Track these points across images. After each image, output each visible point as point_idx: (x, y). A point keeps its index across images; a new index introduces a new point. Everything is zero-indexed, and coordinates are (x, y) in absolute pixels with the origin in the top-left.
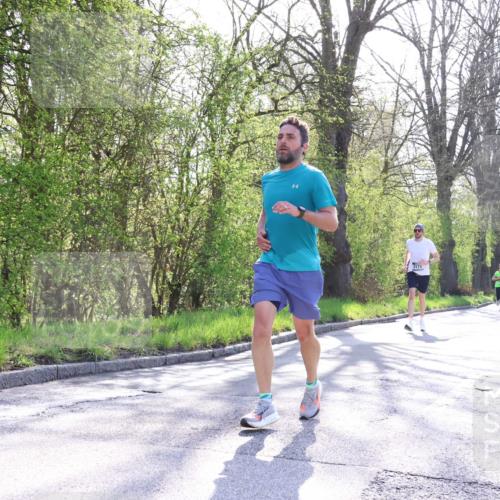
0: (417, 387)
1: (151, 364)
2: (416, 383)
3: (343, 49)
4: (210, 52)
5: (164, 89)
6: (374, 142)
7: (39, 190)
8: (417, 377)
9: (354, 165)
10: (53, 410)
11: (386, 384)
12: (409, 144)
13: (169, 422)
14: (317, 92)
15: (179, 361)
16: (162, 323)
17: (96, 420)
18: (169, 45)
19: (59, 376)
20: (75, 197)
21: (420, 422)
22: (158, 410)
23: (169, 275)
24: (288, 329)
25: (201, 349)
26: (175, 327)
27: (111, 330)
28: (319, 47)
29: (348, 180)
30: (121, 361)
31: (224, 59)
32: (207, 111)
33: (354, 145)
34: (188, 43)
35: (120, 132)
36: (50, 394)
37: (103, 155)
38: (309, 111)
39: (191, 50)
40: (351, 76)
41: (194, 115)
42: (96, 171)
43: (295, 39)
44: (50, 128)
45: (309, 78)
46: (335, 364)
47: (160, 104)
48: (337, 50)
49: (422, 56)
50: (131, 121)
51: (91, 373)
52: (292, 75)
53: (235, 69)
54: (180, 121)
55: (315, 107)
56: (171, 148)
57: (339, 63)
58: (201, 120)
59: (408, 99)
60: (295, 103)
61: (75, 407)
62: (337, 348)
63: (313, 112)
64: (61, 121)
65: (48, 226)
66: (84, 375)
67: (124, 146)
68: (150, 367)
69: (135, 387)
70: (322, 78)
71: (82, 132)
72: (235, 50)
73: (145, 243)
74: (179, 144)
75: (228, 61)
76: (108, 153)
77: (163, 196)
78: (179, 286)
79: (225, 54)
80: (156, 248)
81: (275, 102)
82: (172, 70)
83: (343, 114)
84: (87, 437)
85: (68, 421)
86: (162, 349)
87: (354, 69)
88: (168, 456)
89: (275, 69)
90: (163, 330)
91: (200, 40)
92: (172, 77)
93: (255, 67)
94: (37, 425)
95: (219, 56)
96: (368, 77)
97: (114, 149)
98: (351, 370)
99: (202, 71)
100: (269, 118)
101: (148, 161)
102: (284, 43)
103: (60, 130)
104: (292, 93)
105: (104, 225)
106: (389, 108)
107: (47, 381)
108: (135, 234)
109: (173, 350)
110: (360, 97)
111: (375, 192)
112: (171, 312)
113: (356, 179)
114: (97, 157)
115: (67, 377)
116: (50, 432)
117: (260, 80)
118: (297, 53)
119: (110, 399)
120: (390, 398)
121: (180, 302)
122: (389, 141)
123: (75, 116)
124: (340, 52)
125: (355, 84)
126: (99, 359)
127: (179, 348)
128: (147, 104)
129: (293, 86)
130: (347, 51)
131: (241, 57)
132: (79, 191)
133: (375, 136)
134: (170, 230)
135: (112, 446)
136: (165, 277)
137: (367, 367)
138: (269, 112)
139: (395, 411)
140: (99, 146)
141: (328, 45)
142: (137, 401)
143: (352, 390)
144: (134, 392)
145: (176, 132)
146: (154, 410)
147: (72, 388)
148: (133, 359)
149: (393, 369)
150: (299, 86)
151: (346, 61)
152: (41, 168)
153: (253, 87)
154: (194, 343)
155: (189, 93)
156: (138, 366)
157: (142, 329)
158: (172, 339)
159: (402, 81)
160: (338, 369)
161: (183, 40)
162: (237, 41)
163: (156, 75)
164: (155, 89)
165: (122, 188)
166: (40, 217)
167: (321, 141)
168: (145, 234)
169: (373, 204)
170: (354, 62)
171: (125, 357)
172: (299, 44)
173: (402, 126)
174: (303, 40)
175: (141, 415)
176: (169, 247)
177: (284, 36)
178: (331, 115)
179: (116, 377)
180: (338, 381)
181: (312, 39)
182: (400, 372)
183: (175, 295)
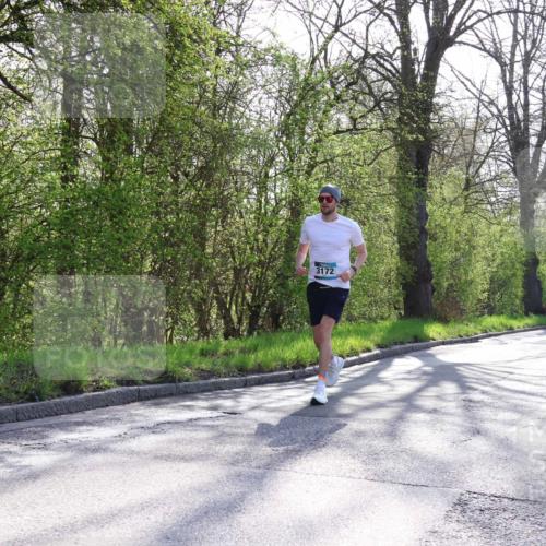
0: (499, 408)
1: (230, 386)
2: (500, 403)
3: (422, 65)
4: (287, 71)
5: (242, 109)
6: (455, 159)
7: (118, 211)
8: (500, 398)
9: (434, 183)
10: (135, 431)
11: (468, 405)
12: (491, 161)
13: (250, 443)
14: (397, 111)
15: (260, 383)
16: (241, 344)
17: (177, 441)
18: (246, 65)
19: (141, 398)
20: (154, 219)
21: (504, 443)
22: (239, 431)
23: (248, 296)
24: (369, 350)
25: (281, 370)
26: (255, 349)
27: (191, 352)
28: (398, 64)
29: (430, 198)
30: (201, 382)
31: (302, 78)
32: (285, 130)
33: (434, 162)
34: (265, 62)
35: (198, 154)
36: (131, 415)
37: (181, 177)
38: (388, 129)
39: (268, 69)
40: (431, 93)
41: (272, 135)
42: (175, 193)
43: (373, 56)
44: (129, 151)
45: (388, 95)
46: (416, 384)
47: (237, 125)
48: (416, 67)
49: (503, 71)
50: (209, 142)
51: (171, 395)
52: (371, 93)
53: (313, 88)
54: (258, 142)
55: (394, 125)
56: (249, 169)
57: (419, 80)
58: (278, 139)
59: (489, 115)
60: (374, 121)
61: (157, 428)
62: (419, 369)
63: (392, 129)
64: (139, 144)
65: (128, 248)
66: (165, 396)
67: (202, 167)
68: (230, 388)
69: (215, 408)
70: (401, 95)
71: (160, 154)
72: (312, 69)
73: (224, 264)
74: (257, 165)
75: (306, 80)
76: (186, 175)
77: (241, 217)
78: (259, 307)
79: (303, 73)
80: (235, 269)
81: (353, 120)
82: (249, 90)
83: (423, 131)
84: (169, 458)
85: (149, 442)
86: (242, 370)
87: (434, 86)
88: (249, 477)
89: (354, 87)
90: (243, 351)
91: (277, 60)
92: (249, 97)
93: (333, 85)
94: (119, 446)
95: (297, 76)
96: (449, 93)
97: (192, 170)
98: (433, 391)
99: (280, 91)
100: (347, 136)
101: (226, 182)
102: (362, 61)
103: (139, 152)
104: (371, 111)
105: (183, 247)
106: (470, 124)
107: (128, 403)
108: (214, 255)
109: (253, 372)
110: (441, 113)
111: (456, 210)
112: (250, 333)
113: (437, 197)
114: (176, 179)
115: (148, 399)
116: (132, 453)
117: (338, 98)
118: (375, 70)
119: (191, 420)
120: (473, 419)
121: (260, 323)
122: (471, 158)
123: (153, 138)
124: (419, 68)
125: (435, 100)
126: (180, 381)
127: (259, 369)
128: (225, 125)
129: (372, 104)
130: (426, 68)
131: (319, 75)
132: (157, 214)
133: (456, 154)
134: (249, 251)
135: (193, 467)
136: (244, 298)
137: (450, 388)
138: (348, 130)
139: (479, 432)
140: (178, 168)
141: (408, 61)
142: (217, 423)
143: (435, 411)
144: (215, 414)
145: (254, 152)
146: (235, 431)
147: (153, 409)
148: (213, 380)
149: (476, 389)
150: (377, 104)
151: (425, 77)
152: (120, 191)
153: (332, 106)
154: (274, 364)
155: (266, 114)
156: (219, 387)
157: (222, 350)
158: (252, 360)
159: (483, 97)
160: (420, 390)
161: (260, 59)
162: (314, 59)
163: (233, 95)
164: (232, 110)
165: (200, 209)
166: (119, 240)
167: (401, 159)
168: (224, 255)
169: (454, 223)
170: (434, 79)
171: (206, 379)
172: (378, 62)
173: (484, 142)
174: (382, 57)
175: (222, 436)
176: (248, 268)
177: (362, 53)
178: (411, 133)
179: (197, 399)
180: (420, 402)
181: (391, 56)
182: (483, 392)
183: (254, 317)
